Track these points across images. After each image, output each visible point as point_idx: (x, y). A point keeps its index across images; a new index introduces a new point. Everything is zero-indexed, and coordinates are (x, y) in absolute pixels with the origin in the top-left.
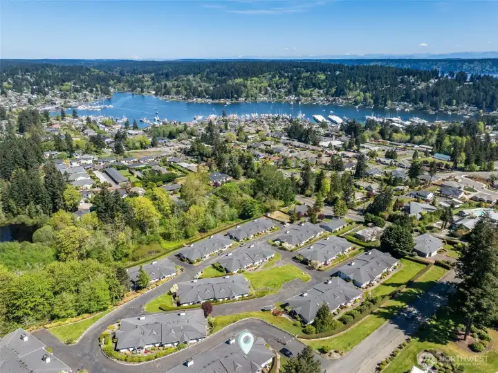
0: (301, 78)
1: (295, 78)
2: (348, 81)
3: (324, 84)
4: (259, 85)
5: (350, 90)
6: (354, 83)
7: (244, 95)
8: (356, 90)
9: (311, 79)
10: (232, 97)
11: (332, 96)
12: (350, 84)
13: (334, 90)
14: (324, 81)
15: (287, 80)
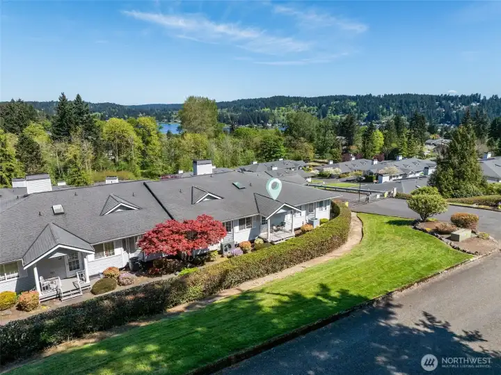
0: (330, 105)
1: (324, 105)
2: (381, 107)
3: (355, 109)
4: (286, 113)
5: (383, 114)
6: (387, 108)
7: (270, 121)
8: (390, 115)
9: (341, 105)
10: (259, 122)
11: (364, 121)
12: (382, 109)
13: (366, 115)
14: (355, 107)
15: (316, 108)
